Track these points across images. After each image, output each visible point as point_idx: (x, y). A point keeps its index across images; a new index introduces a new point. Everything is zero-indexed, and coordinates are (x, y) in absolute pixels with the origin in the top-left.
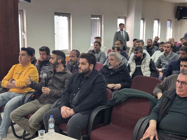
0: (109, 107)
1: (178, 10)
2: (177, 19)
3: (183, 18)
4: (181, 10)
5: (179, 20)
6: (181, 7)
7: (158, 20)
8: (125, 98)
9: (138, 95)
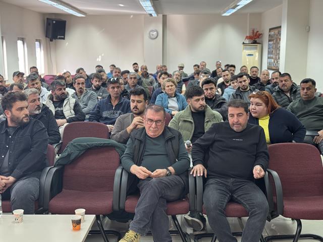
0: (60, 166)
1: (48, 24)
2: (48, 39)
3: (59, 37)
4: (54, 24)
5: (51, 40)
6: (53, 21)
7: (23, 40)
8: (82, 150)
9: (101, 144)
